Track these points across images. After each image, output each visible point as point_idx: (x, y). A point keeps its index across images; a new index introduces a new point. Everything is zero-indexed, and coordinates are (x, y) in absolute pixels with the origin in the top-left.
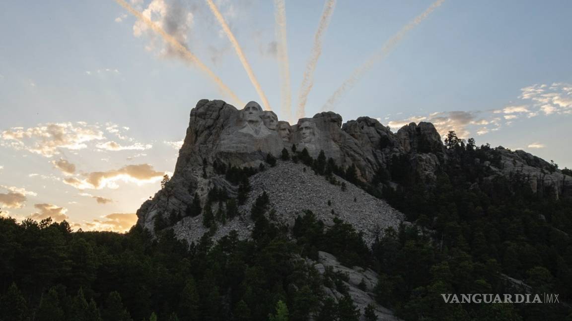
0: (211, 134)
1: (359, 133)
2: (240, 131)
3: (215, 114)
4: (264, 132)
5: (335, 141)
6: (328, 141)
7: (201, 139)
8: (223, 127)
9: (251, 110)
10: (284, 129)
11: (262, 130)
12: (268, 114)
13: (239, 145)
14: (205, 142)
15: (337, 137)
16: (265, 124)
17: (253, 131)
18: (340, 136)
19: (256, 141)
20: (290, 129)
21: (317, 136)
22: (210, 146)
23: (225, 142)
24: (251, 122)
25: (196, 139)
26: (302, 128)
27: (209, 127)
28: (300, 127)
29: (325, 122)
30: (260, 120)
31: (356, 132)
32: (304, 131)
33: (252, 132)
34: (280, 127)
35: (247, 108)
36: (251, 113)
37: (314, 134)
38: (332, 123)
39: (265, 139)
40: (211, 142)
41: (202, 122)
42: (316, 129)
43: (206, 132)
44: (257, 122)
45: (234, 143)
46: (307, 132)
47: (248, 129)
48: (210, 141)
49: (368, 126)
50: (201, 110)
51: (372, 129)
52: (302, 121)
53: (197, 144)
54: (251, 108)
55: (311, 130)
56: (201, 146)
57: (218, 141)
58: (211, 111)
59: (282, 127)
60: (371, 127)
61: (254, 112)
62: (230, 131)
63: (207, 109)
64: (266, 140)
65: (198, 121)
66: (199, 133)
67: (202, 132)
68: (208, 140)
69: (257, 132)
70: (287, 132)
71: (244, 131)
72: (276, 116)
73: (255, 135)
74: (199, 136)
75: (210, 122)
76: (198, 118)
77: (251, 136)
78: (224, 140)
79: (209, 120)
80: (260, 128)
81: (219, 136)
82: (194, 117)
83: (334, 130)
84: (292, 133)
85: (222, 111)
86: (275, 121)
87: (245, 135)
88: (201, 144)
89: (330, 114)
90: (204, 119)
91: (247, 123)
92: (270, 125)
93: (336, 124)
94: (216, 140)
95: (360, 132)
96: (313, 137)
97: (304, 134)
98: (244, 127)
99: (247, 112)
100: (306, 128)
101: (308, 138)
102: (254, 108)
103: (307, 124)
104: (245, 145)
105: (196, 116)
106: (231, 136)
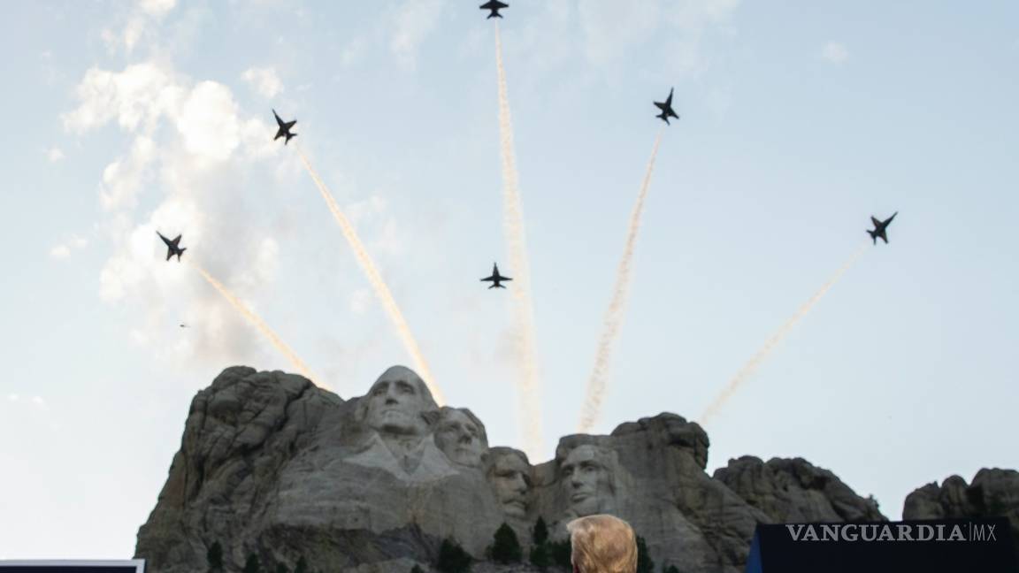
0: (248, 471)
1: (770, 498)
2: (351, 460)
3: (271, 413)
4: (433, 465)
5: (687, 511)
6: (660, 512)
7: (213, 486)
8: (293, 448)
9: (392, 392)
10: (509, 474)
11: (426, 459)
12: (454, 418)
13: (342, 504)
14: (227, 497)
15: (691, 497)
16: (441, 445)
17: (395, 461)
18: (704, 495)
19: (404, 492)
20: (531, 476)
21: (623, 494)
22: (242, 508)
23: (295, 493)
24: (391, 431)
25: (198, 487)
26: (570, 468)
27: (246, 451)
28: (564, 464)
29: (650, 447)
30: (421, 426)
31: (762, 494)
32: (577, 475)
33: (391, 465)
34: (494, 466)
35: (380, 388)
36: (390, 401)
37: (612, 489)
38: (673, 450)
39: (435, 489)
40: (248, 497)
41: (223, 431)
42: (619, 471)
43: (233, 466)
44: (411, 432)
45: (323, 498)
46: (588, 480)
47: (379, 454)
48: (243, 494)
49: (804, 486)
50: (227, 395)
51: (816, 496)
52: (568, 443)
53: (199, 501)
54: (392, 386)
55: (603, 475)
56: (211, 508)
57: (269, 495)
58: (257, 400)
59: (502, 464)
60: (812, 492)
61: (403, 399)
62: (315, 462)
63: (247, 395)
64: (441, 491)
65: (211, 430)
66: (207, 467)
67: (221, 462)
68: (239, 489)
69: (408, 465)
70: (519, 482)
71: (366, 459)
72: (480, 425)
73: (401, 475)
74: (209, 476)
75: (252, 434)
76: (211, 420)
77: (387, 477)
78: (290, 486)
79: (250, 428)
80: (421, 453)
81: (275, 478)
82: (198, 416)
83: (679, 471)
84: (537, 491)
85: (297, 404)
86: (476, 441)
87: (367, 473)
88: (213, 501)
89: (666, 421)
90: (234, 424)
91: (376, 436)
92: (458, 450)
93: (686, 455)
94: (265, 491)
95: (775, 495)
96: (608, 497)
97: (576, 485)
98: (367, 448)
99: (380, 400)
100: (586, 465)
101: (591, 501)
102: (403, 386)
103: (587, 452)
104: (364, 505)
105: (206, 413)
106: (318, 475)
